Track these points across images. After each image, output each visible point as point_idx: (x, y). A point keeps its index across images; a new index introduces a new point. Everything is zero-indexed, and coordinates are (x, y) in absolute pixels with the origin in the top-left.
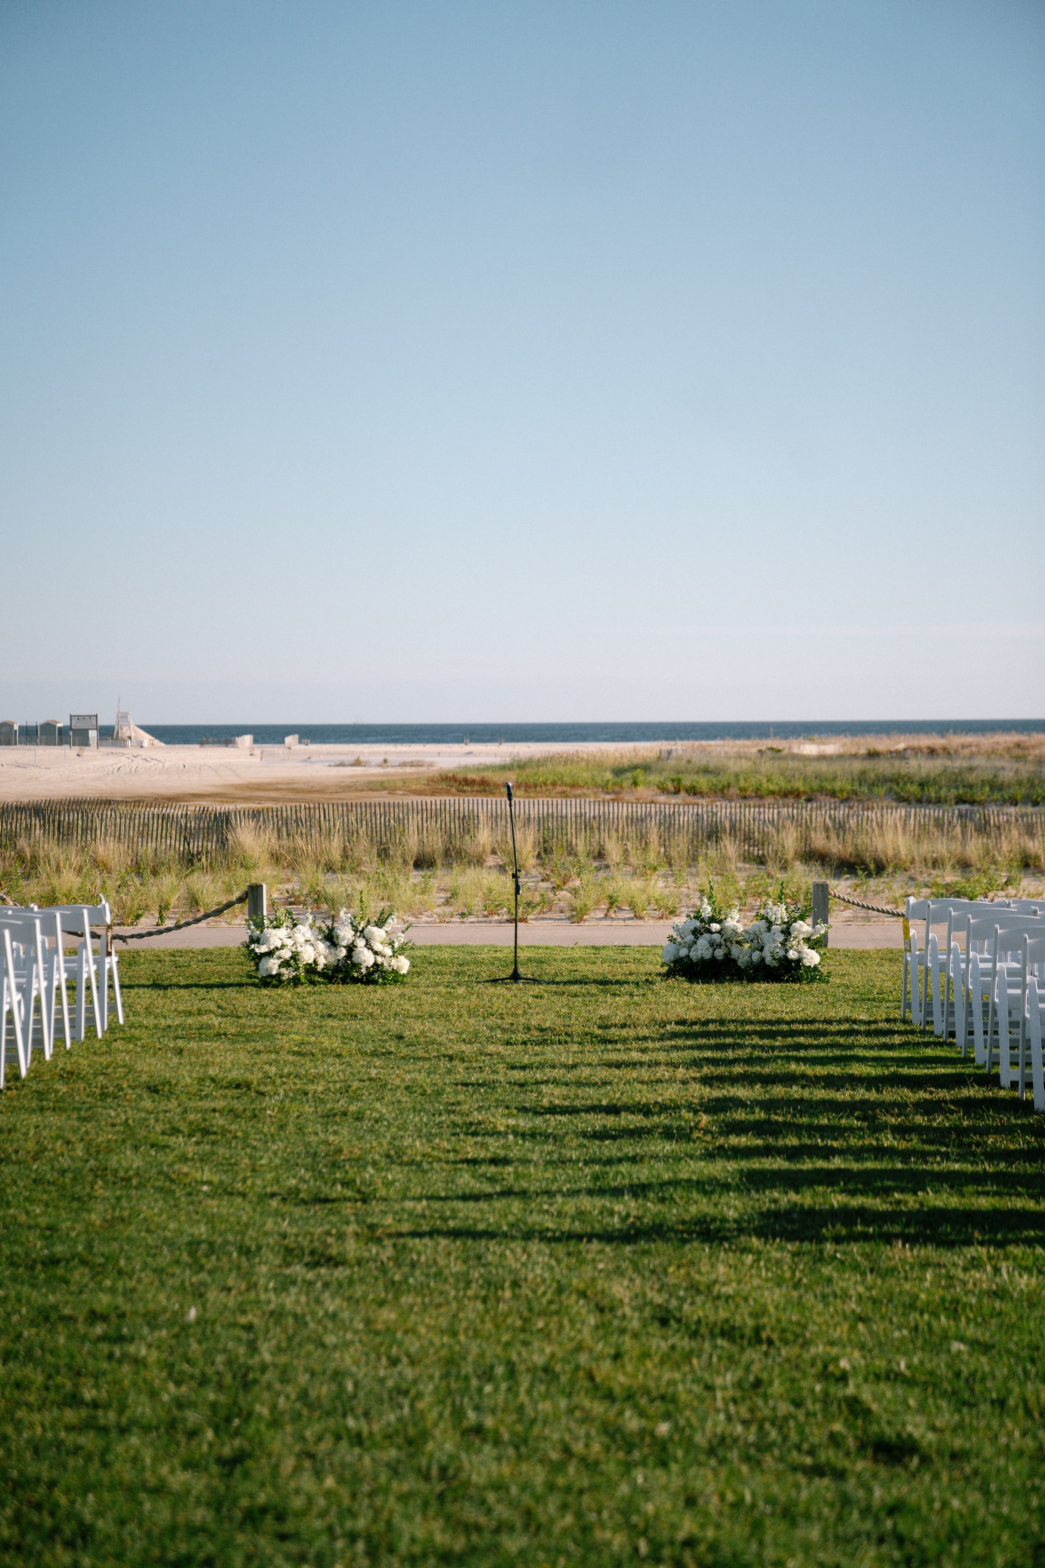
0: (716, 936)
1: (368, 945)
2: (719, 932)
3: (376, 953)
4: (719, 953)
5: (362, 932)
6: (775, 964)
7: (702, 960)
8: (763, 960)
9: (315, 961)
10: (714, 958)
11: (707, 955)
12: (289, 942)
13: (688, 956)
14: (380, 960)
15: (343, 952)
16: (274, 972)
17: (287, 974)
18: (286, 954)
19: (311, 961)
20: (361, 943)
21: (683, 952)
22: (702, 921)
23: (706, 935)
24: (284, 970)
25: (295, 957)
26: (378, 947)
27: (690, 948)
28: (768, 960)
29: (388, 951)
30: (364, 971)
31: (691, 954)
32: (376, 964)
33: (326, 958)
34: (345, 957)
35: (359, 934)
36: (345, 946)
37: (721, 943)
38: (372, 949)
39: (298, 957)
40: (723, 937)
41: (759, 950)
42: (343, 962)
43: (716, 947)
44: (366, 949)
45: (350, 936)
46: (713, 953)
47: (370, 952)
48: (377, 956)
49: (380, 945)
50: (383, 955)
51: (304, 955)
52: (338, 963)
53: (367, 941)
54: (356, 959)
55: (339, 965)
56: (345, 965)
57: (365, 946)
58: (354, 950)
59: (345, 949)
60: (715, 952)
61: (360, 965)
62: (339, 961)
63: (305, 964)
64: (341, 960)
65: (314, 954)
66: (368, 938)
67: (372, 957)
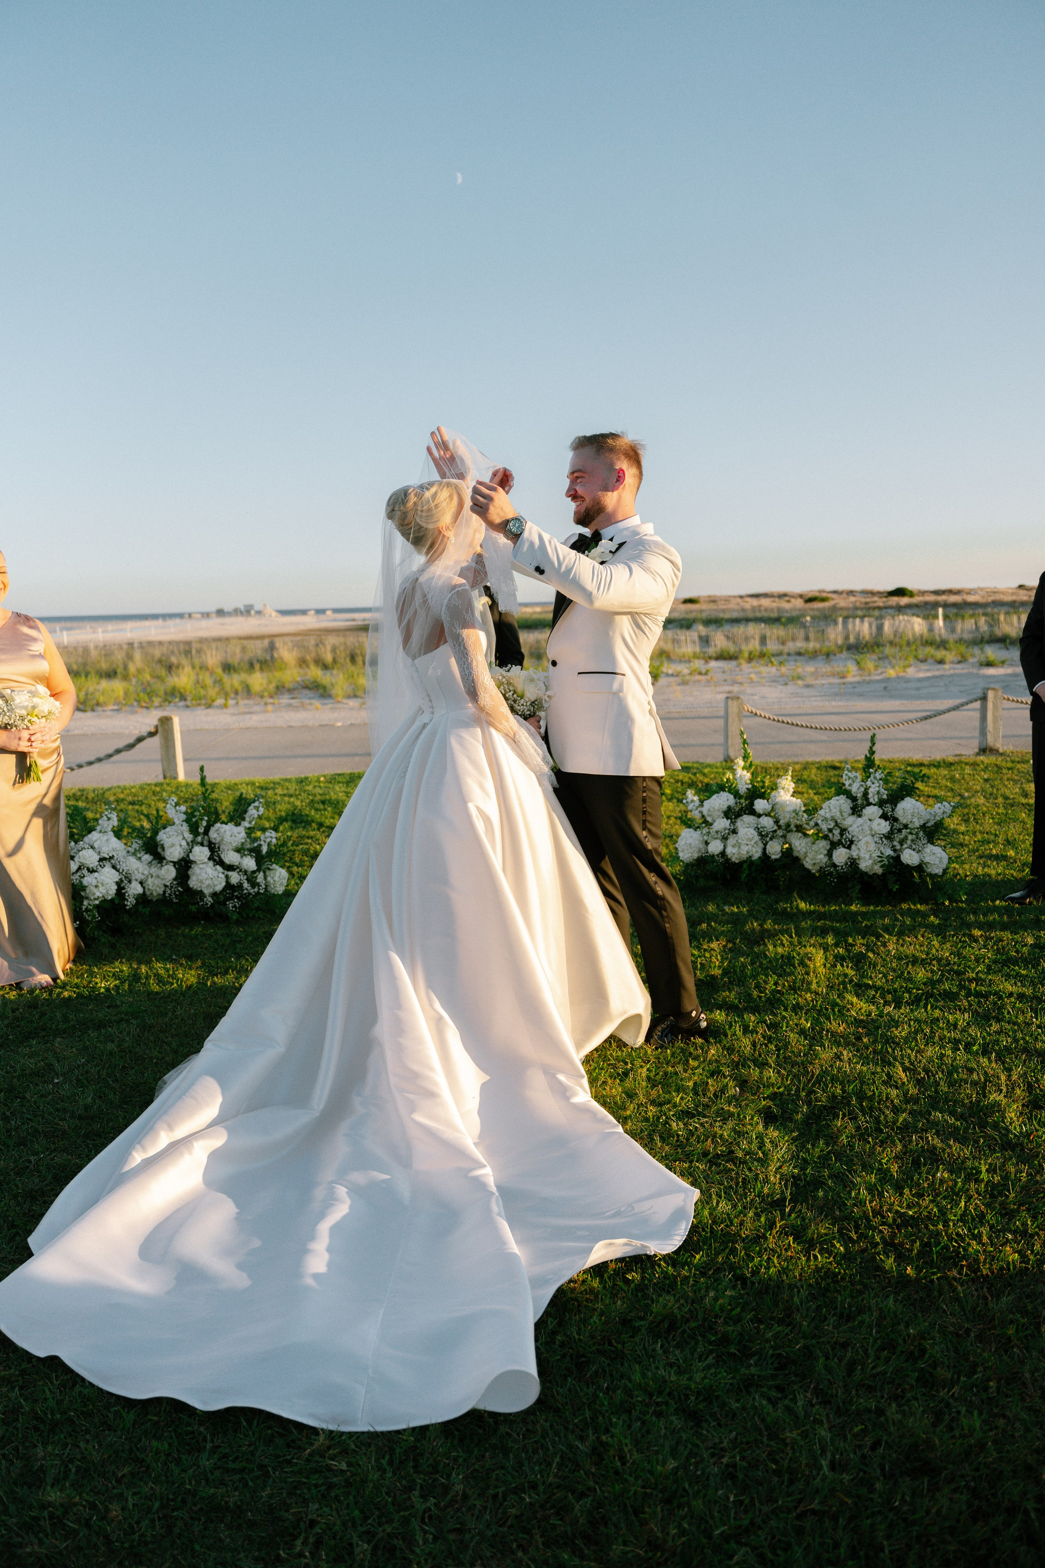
0: (767, 823)
1: (216, 858)
2: (770, 814)
3: (230, 868)
4: (775, 849)
5: (206, 833)
6: (878, 870)
7: (748, 862)
8: (853, 863)
9: (120, 892)
10: (765, 857)
11: (757, 854)
13: (723, 853)
14: (235, 878)
15: (169, 873)
19: (111, 895)
20: (201, 853)
21: (715, 847)
22: (736, 794)
23: (747, 819)
26: (231, 857)
27: (725, 839)
28: (865, 865)
29: (250, 863)
30: (209, 900)
31: (730, 851)
32: (228, 886)
33: (141, 883)
34: (175, 879)
35: (199, 839)
36: (175, 860)
37: (775, 831)
38: (221, 863)
39: (83, 894)
40: (777, 822)
41: (844, 847)
42: (172, 887)
43: (768, 839)
44: (211, 863)
45: (184, 843)
46: (765, 849)
47: (218, 867)
48: (230, 873)
49: (236, 854)
50: (241, 871)
51: (96, 886)
52: (163, 889)
53: (214, 849)
54: (193, 883)
55: (164, 892)
56: (175, 894)
57: (209, 859)
58: (190, 867)
59: (174, 866)
60: (768, 847)
61: (201, 893)
62: (166, 886)
63: (97, 902)
64: (168, 884)
65: (117, 880)
66: (214, 844)
67: (221, 876)
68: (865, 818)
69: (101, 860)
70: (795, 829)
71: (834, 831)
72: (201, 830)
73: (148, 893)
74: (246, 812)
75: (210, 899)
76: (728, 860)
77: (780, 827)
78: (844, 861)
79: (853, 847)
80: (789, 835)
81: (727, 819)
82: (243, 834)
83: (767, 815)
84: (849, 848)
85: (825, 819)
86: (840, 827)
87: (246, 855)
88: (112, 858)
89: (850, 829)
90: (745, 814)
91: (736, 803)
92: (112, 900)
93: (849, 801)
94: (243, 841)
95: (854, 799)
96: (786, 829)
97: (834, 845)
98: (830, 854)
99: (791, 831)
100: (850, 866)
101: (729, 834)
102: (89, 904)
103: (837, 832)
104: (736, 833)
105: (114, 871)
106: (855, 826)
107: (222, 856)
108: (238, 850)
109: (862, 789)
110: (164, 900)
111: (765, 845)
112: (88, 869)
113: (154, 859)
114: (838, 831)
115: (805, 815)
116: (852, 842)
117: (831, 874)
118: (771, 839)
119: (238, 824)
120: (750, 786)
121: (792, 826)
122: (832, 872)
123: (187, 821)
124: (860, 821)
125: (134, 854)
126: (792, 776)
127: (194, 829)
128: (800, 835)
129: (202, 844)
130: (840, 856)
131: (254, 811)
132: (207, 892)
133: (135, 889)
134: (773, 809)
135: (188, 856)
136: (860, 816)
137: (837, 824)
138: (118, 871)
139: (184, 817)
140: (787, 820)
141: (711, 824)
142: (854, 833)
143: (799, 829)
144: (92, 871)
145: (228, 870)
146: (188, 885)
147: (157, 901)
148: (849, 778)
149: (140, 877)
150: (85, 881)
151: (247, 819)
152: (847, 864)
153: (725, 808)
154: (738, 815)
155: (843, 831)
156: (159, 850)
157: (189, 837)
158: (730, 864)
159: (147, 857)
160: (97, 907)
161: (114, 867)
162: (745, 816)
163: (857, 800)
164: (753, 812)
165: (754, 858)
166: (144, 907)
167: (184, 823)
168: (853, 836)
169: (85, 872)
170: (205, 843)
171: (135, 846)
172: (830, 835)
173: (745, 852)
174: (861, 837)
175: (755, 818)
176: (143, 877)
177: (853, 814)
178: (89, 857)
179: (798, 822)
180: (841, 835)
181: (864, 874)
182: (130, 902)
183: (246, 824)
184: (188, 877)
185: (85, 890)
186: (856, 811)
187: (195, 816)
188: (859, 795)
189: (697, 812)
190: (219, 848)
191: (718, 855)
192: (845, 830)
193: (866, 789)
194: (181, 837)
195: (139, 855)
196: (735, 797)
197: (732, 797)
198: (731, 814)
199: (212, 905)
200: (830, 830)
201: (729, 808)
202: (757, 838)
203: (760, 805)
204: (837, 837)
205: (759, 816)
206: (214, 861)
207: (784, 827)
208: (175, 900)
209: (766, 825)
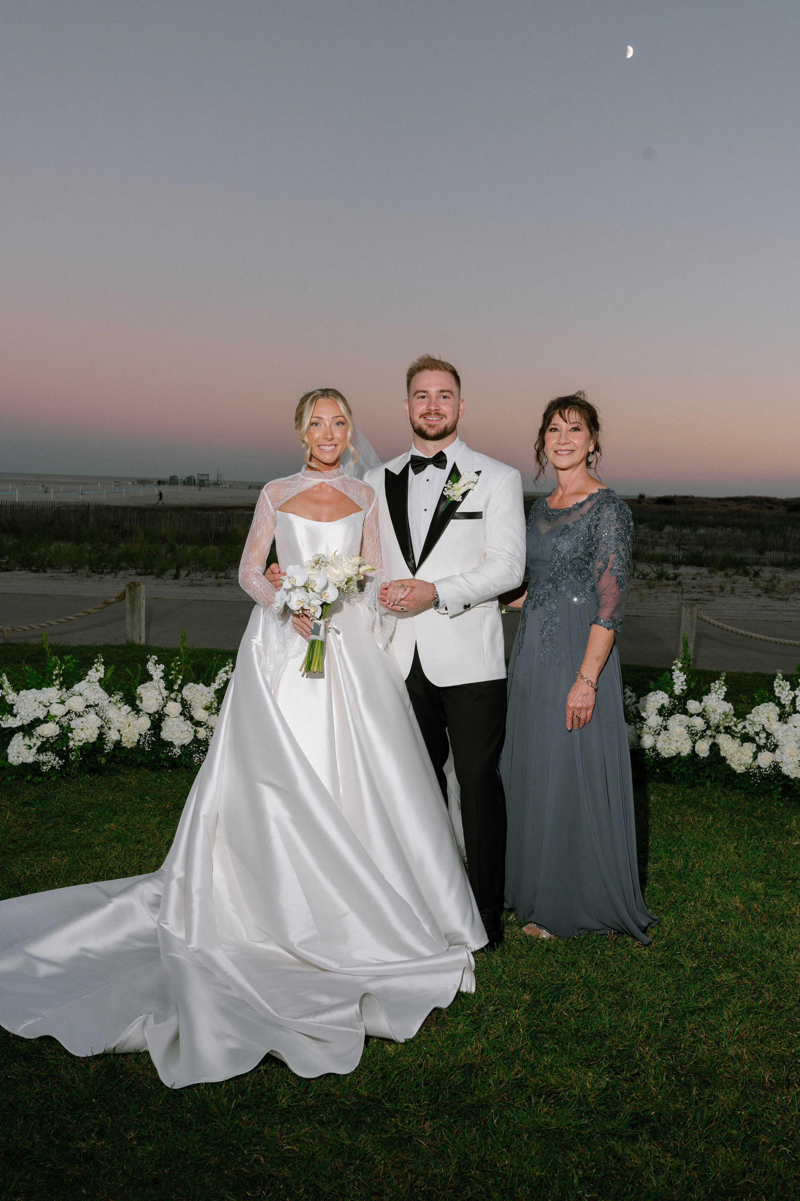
1: (186, 713)
2: (701, 715)
3: (198, 724)
4: (703, 748)
5: (180, 690)
7: (677, 758)
8: (776, 767)
9: (101, 737)
10: (694, 754)
11: (686, 751)
12: (58, 710)
13: (654, 749)
14: (202, 733)
15: (145, 723)
16: (31, 760)
17: (50, 759)
18: (50, 730)
19: (93, 738)
20: (174, 708)
21: (647, 742)
23: (678, 718)
24: (42, 758)
25: (65, 732)
26: (200, 714)
27: (657, 734)
30: (177, 751)
31: (659, 746)
32: (196, 740)
33: (119, 731)
34: (149, 730)
35: (173, 695)
36: (151, 712)
37: (705, 731)
38: (191, 718)
39: (70, 735)
40: (707, 722)
41: (769, 751)
42: (146, 736)
43: (697, 738)
44: (182, 718)
45: (160, 698)
46: (694, 747)
47: (188, 721)
48: (199, 729)
49: (204, 711)
50: (207, 727)
51: (82, 729)
52: (138, 737)
53: (185, 705)
54: (166, 735)
55: (139, 741)
56: (148, 742)
57: (181, 714)
58: (164, 720)
59: (150, 717)
60: (696, 745)
61: (171, 744)
62: (140, 735)
63: (81, 744)
64: (143, 733)
65: (99, 726)
66: (185, 700)
67: (190, 729)
68: (791, 725)
69: (87, 707)
70: (723, 731)
71: (761, 735)
72: (176, 687)
73: (124, 740)
74: (216, 674)
75: (179, 751)
76: (658, 754)
77: (709, 727)
78: (768, 764)
79: (777, 751)
80: (717, 736)
81: (660, 716)
82: (212, 694)
83: (698, 715)
84: (773, 751)
85: (753, 723)
86: (767, 732)
87: (213, 714)
88: (97, 705)
89: (775, 735)
90: (678, 712)
91: (670, 702)
92: (94, 743)
93: (777, 709)
94: (213, 700)
95: (781, 706)
96: (715, 731)
97: (760, 748)
98: (755, 757)
99: (720, 732)
100: (773, 769)
101: (661, 730)
102: (74, 745)
103: (763, 735)
104: (668, 730)
105: (97, 717)
106: (780, 731)
107: (193, 713)
108: (207, 708)
109: (791, 698)
110: (138, 748)
111: (694, 743)
112: (76, 714)
113: (133, 710)
114: (765, 735)
115: (735, 719)
116: (776, 746)
117: (755, 775)
118: (700, 738)
119: (208, 685)
120: (685, 688)
121: (721, 728)
122: (756, 773)
123: (165, 678)
124: (785, 726)
125: (115, 704)
126: (725, 681)
127: (169, 687)
128: (728, 736)
129: (175, 700)
130: (765, 759)
131: (224, 674)
132: (177, 743)
133: (113, 736)
134: (704, 710)
135: (162, 710)
136: (786, 722)
137: (764, 729)
138: (101, 718)
139: (163, 674)
140: (716, 721)
141: (645, 720)
142: (780, 737)
143: (728, 730)
144: (79, 716)
145: (196, 726)
146: (160, 736)
147: (132, 748)
148: (780, 685)
149: (118, 725)
150: (73, 724)
151: (217, 681)
152: (770, 766)
153: (659, 706)
154: (671, 713)
155: (769, 735)
156: (138, 702)
157: (165, 693)
158: (660, 759)
159: (127, 708)
160: (81, 748)
161: (97, 714)
162: (678, 715)
163: (785, 708)
164: (685, 712)
165: (682, 754)
166: (120, 753)
167: (162, 680)
168: (778, 741)
169: (73, 715)
170: (179, 700)
171: (118, 697)
172: (757, 738)
173: (674, 748)
174: (785, 742)
175: (688, 718)
176: (121, 725)
177: (780, 720)
178: (76, 704)
179: (727, 725)
180: (767, 738)
181: (787, 777)
182: (109, 747)
183: (215, 686)
184: (160, 729)
185: (72, 732)
186: (783, 717)
187: (172, 675)
188: (786, 703)
189: (633, 707)
190: (190, 705)
191: (649, 749)
192: (771, 734)
193: (795, 697)
194: (157, 692)
195: (119, 705)
196: (670, 697)
197: (667, 696)
198: (663, 712)
199: (180, 756)
200: (757, 734)
201: (663, 706)
202: (686, 736)
203: (693, 706)
204: (762, 742)
205: (691, 716)
206: (185, 716)
207: (713, 728)
208: (147, 749)
209: (697, 724)
